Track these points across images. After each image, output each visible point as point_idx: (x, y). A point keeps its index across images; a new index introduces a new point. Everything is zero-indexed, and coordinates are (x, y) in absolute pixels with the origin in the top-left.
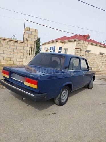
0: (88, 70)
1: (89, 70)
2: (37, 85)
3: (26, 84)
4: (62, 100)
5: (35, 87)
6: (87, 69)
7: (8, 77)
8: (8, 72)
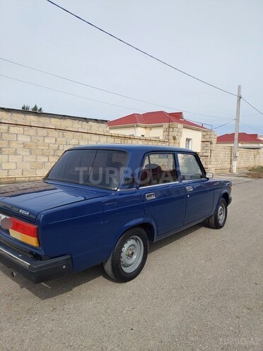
0: (204, 179)
1: (208, 179)
2: (38, 237)
3: (15, 234)
4: (128, 266)
5: (33, 241)
6: (202, 177)
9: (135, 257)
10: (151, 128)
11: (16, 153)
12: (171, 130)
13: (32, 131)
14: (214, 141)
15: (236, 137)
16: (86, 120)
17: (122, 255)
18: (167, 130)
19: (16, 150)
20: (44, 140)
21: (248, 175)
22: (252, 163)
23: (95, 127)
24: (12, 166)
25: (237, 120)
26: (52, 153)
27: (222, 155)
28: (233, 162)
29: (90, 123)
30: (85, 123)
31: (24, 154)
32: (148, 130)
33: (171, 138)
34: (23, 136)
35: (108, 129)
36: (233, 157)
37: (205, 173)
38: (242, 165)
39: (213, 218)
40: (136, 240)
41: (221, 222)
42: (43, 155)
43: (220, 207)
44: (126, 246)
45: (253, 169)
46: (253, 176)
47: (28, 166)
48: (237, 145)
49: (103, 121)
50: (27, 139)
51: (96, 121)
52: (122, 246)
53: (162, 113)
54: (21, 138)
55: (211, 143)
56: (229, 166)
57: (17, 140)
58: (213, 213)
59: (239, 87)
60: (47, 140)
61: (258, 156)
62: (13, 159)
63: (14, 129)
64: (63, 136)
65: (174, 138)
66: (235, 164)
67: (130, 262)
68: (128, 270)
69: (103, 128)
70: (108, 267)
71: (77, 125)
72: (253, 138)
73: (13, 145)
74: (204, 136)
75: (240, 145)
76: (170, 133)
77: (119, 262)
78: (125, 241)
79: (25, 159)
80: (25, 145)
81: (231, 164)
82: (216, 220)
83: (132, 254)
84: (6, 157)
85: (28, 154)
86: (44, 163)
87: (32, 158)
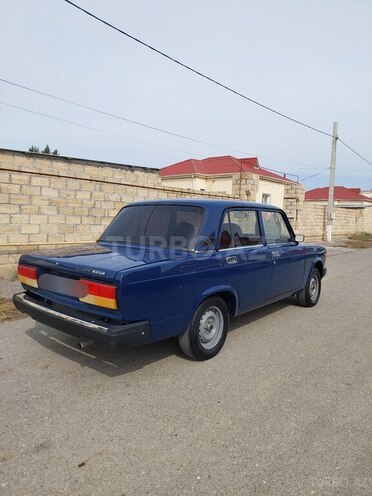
0: (292, 243)
1: (297, 243)
2: (116, 298)
3: (90, 299)
4: (206, 342)
6: (289, 241)
7: (34, 283)
8: (34, 269)
9: (214, 331)
10: (214, 179)
11: (39, 213)
12: (243, 182)
13: (60, 183)
14: (302, 197)
15: (331, 192)
16: (130, 168)
17: (201, 328)
18: (238, 183)
19: (40, 208)
20: (75, 195)
21: (347, 245)
22: (353, 228)
23: (143, 178)
24: (34, 230)
25: (332, 169)
26: (86, 212)
27: (312, 217)
28: (327, 227)
29: (137, 172)
30: (129, 172)
31: (49, 213)
32: (210, 182)
33: (243, 192)
34: (48, 190)
35: (160, 180)
36: (327, 219)
37: (294, 236)
38: (339, 231)
39: (304, 293)
40: (215, 311)
41: (313, 299)
42: (73, 215)
43: (313, 280)
44: (205, 318)
45: (353, 237)
46: (355, 246)
47: (54, 229)
48: (332, 203)
49: (153, 170)
50: (54, 194)
51: (144, 169)
52: (199, 318)
53: (229, 158)
54: (47, 193)
55: (298, 200)
56: (321, 232)
57: (41, 195)
58: (303, 287)
59: (335, 124)
60: (80, 196)
61: (360, 219)
62: (35, 219)
63: (37, 181)
64: (101, 190)
65: (248, 194)
66: (329, 229)
67: (208, 337)
68: (208, 346)
69: (152, 180)
70: (185, 342)
71: (118, 176)
72: (354, 194)
73: (36, 201)
74: (287, 191)
75: (336, 203)
76: (243, 187)
77: (197, 336)
78: (202, 313)
79: (52, 220)
80: (51, 202)
81: (324, 229)
82: (308, 296)
83: (212, 327)
84: (26, 217)
85: (55, 213)
86: (75, 226)
87: (59, 219)
